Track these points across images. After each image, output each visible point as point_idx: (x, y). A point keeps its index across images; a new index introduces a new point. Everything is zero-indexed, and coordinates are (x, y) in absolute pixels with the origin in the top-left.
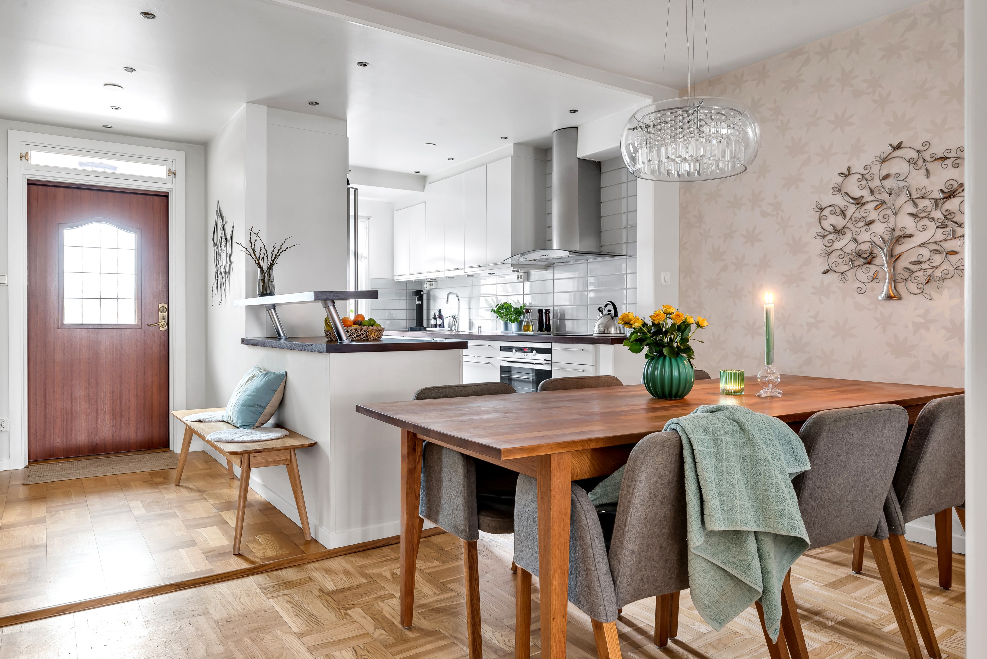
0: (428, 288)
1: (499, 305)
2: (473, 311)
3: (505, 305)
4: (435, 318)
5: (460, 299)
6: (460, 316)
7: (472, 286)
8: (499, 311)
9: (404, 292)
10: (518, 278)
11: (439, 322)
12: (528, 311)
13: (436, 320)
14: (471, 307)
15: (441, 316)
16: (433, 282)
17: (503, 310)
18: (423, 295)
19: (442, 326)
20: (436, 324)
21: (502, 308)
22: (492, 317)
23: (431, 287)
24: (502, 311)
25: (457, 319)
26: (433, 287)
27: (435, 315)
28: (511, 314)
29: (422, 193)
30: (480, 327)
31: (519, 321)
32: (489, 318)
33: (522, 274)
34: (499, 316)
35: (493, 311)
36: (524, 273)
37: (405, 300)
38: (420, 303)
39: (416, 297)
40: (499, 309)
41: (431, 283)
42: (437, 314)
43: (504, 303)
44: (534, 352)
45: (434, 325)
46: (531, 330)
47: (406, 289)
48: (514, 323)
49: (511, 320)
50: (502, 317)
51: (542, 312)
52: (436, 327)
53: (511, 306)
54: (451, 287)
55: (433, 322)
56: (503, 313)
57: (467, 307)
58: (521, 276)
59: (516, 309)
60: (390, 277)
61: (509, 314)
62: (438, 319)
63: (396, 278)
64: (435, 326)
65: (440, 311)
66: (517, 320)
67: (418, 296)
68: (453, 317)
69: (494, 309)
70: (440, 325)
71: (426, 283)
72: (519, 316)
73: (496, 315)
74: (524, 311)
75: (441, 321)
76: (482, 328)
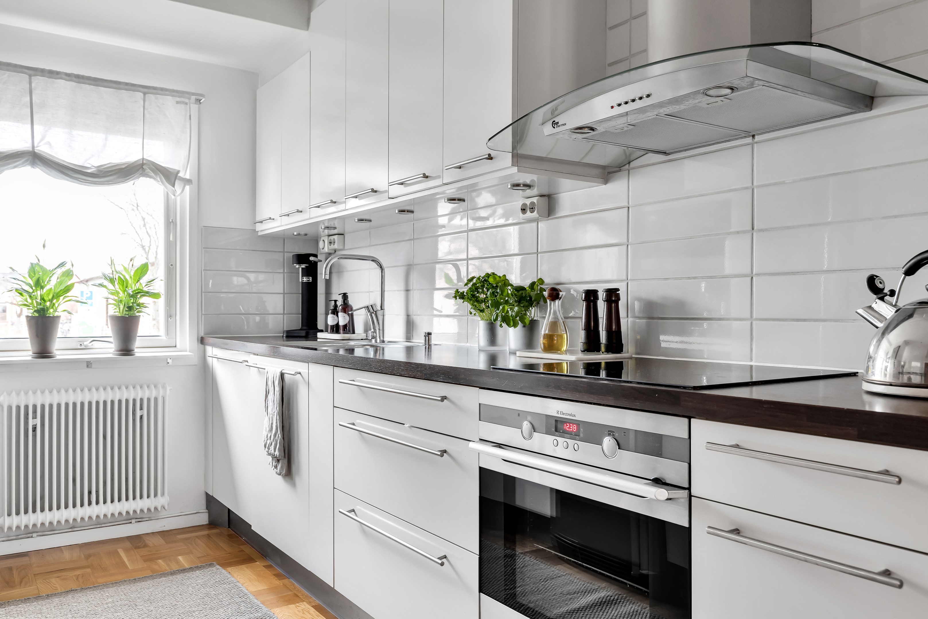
0: (326, 250)
1: (474, 281)
2: (415, 295)
3: (491, 280)
4: (335, 312)
5: (386, 271)
6: (386, 306)
7: (413, 239)
8: (473, 296)
9: (279, 257)
10: (523, 210)
11: (343, 319)
12: (555, 294)
13: (337, 316)
14: (411, 288)
15: (346, 308)
16: (336, 237)
17: (483, 292)
18: (316, 263)
19: (349, 328)
20: (337, 325)
21: (483, 286)
22: (457, 310)
23: (333, 247)
24: (482, 296)
25: (380, 313)
26: (336, 246)
27: (336, 306)
28: (507, 302)
29: (302, 34)
30: (429, 334)
31: (527, 322)
32: (452, 313)
33: (535, 200)
34: (475, 307)
35: (460, 295)
36: (542, 196)
37: (282, 275)
38: (311, 279)
39: (300, 268)
40: (475, 289)
41: (332, 238)
42: (340, 303)
43: (488, 275)
44: (608, 442)
45: (332, 327)
46: (564, 348)
47: (284, 252)
48: (515, 325)
49: (506, 320)
50: (482, 311)
51: (596, 298)
52: (337, 332)
53: (505, 282)
54: (370, 246)
55: (331, 320)
56: (484, 301)
57: (401, 286)
58: (532, 203)
59: (520, 289)
60: (248, 226)
61: (501, 304)
62: (340, 314)
63: (259, 227)
64: (336, 329)
65: (345, 296)
66: (522, 320)
67: (303, 266)
68: (371, 309)
69: (461, 291)
70: (345, 327)
71: (322, 239)
72: (527, 308)
73: (467, 306)
74: (546, 294)
75: (347, 318)
76: (433, 336)
